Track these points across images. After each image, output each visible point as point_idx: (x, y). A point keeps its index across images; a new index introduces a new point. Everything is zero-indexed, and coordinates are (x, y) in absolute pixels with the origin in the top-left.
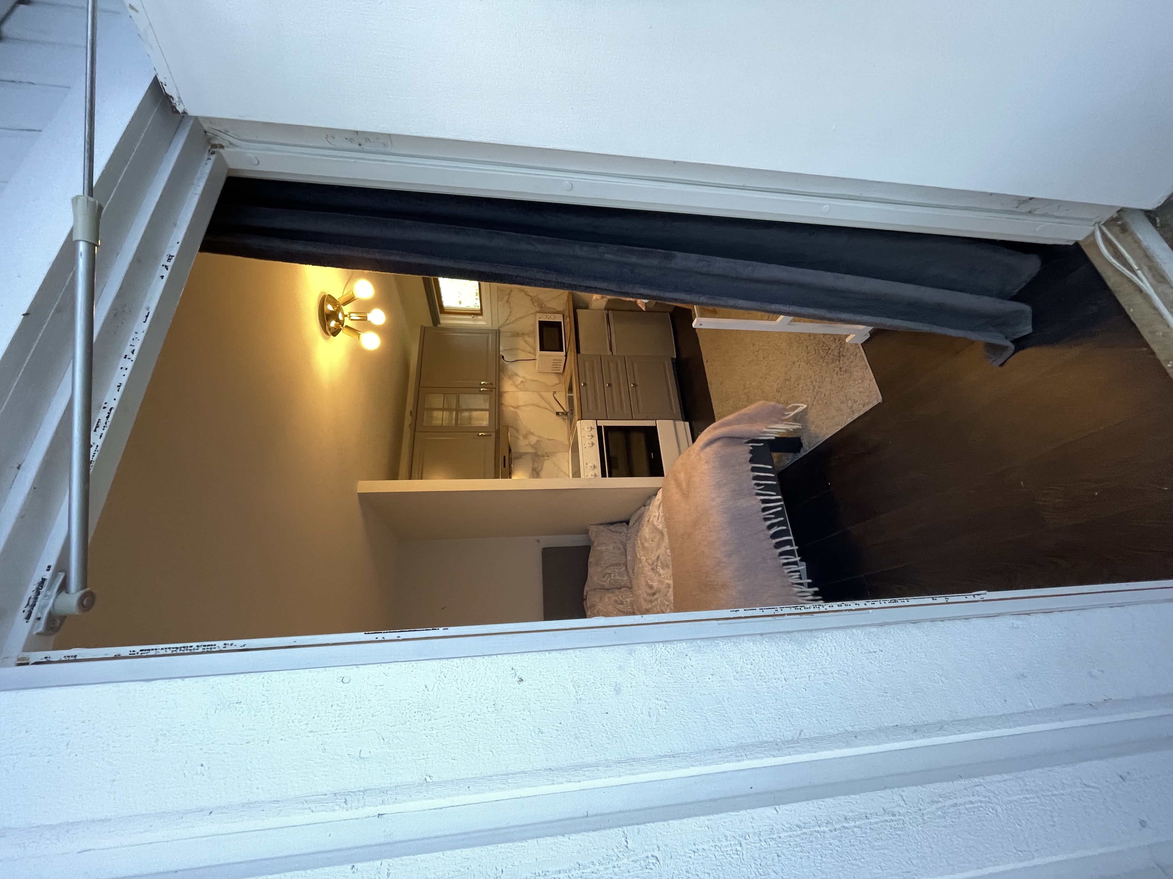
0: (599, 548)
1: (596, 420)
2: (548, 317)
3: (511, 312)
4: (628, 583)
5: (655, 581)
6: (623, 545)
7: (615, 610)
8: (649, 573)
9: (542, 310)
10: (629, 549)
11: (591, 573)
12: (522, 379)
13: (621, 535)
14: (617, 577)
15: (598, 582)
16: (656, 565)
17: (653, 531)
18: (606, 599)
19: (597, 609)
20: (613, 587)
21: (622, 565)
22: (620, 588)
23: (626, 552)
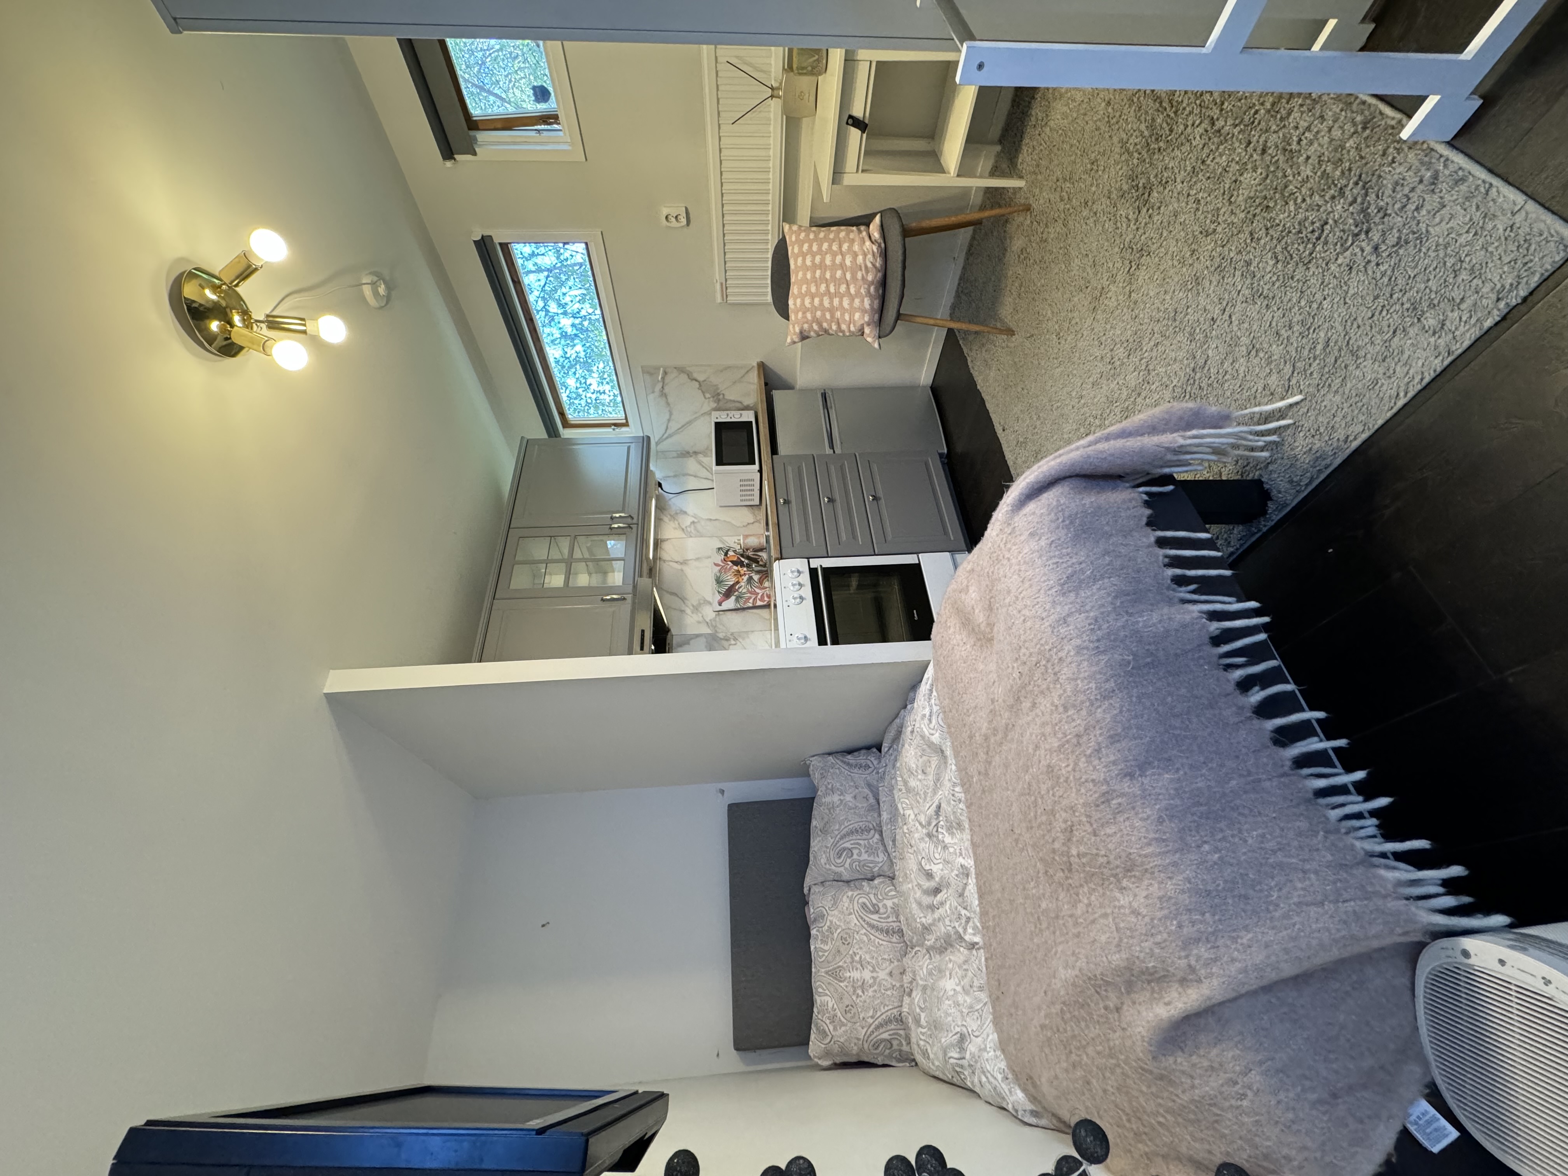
0: (828, 799)
1: (808, 558)
3: (671, 414)
4: (886, 868)
5: (936, 861)
6: (872, 791)
7: (863, 923)
8: (922, 845)
9: (721, 403)
10: (882, 798)
11: (816, 849)
12: (693, 519)
13: (868, 772)
14: (865, 856)
15: (828, 866)
16: (936, 825)
17: (924, 750)
18: (846, 902)
19: (828, 923)
20: (857, 876)
21: (872, 832)
22: (872, 879)
23: (879, 804)
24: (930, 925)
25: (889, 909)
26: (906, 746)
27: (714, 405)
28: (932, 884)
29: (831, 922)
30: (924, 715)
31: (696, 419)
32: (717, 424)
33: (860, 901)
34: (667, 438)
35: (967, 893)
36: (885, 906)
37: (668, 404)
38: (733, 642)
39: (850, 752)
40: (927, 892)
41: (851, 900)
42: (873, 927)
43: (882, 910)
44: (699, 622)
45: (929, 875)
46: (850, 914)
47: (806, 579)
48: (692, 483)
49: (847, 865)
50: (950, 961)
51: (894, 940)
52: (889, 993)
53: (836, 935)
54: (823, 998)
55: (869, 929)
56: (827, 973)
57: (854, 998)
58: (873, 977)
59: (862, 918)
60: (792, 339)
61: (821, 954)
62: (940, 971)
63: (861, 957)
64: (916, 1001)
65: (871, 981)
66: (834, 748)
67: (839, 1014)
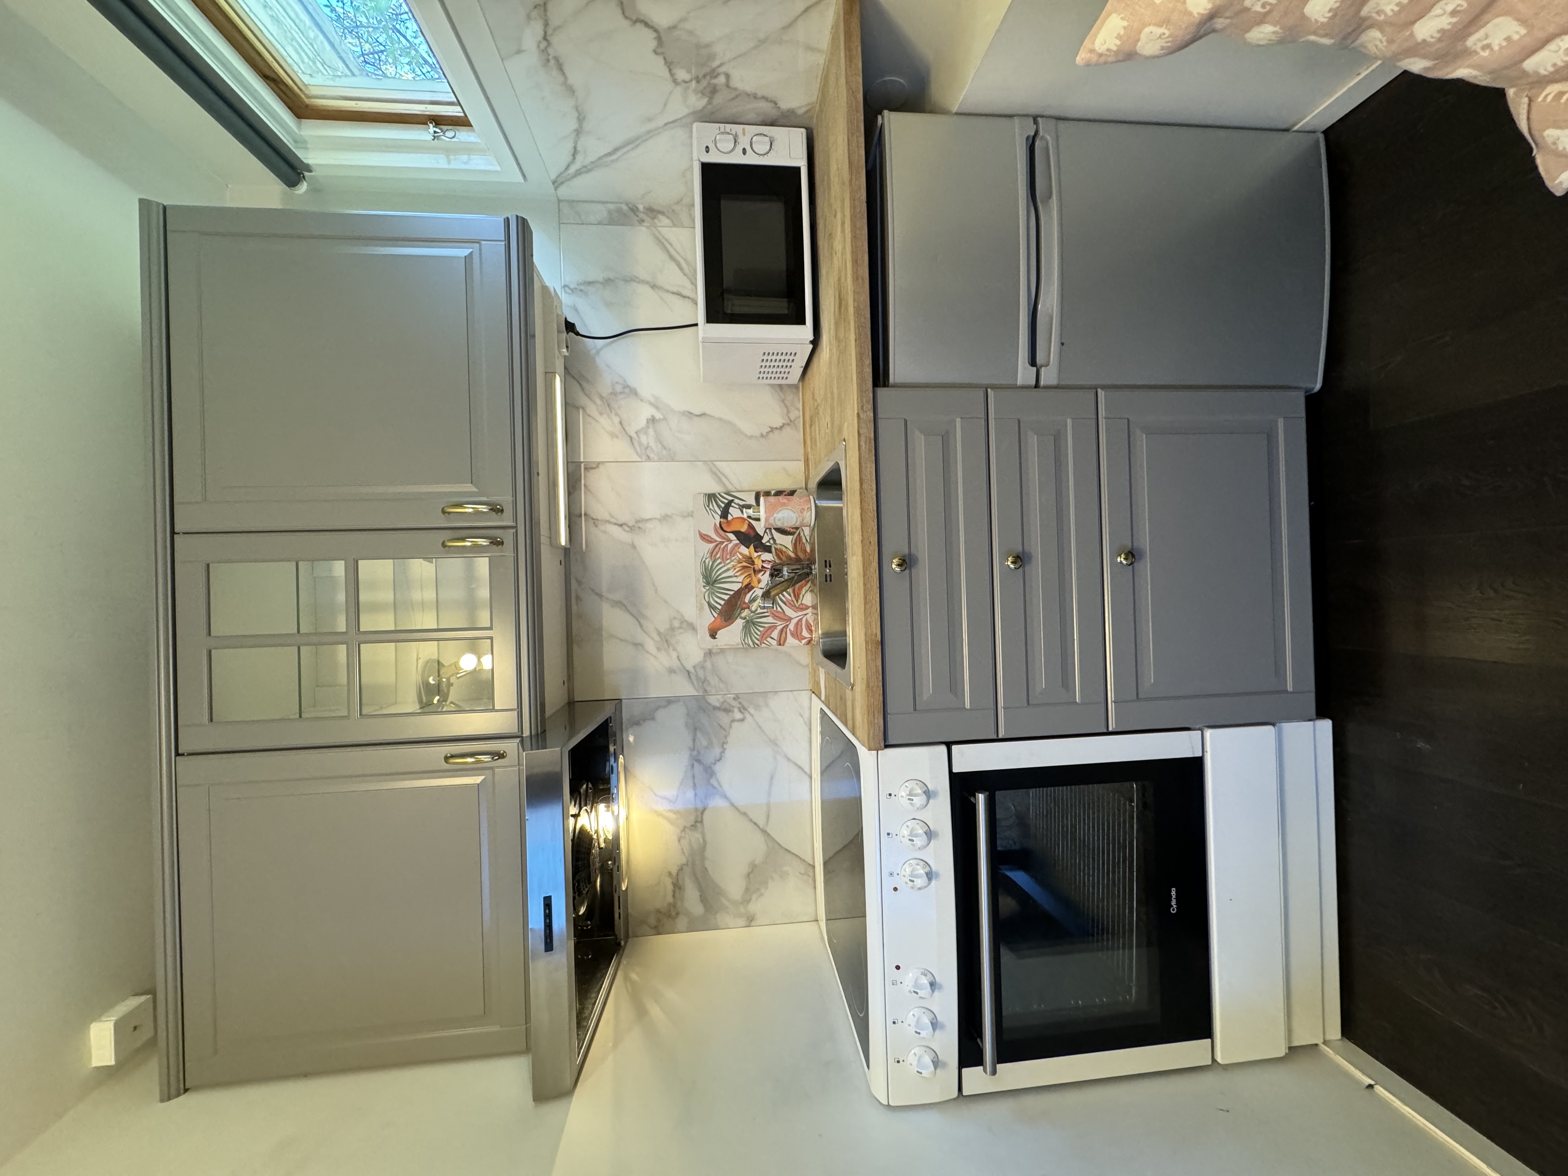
1: (949, 745)
2: (744, 142)
3: (581, 119)
27: (698, 102)
31: (650, 134)
32: (708, 169)
34: (578, 173)
38: (738, 715)
44: (671, 671)
47: (941, 810)
48: (642, 307)
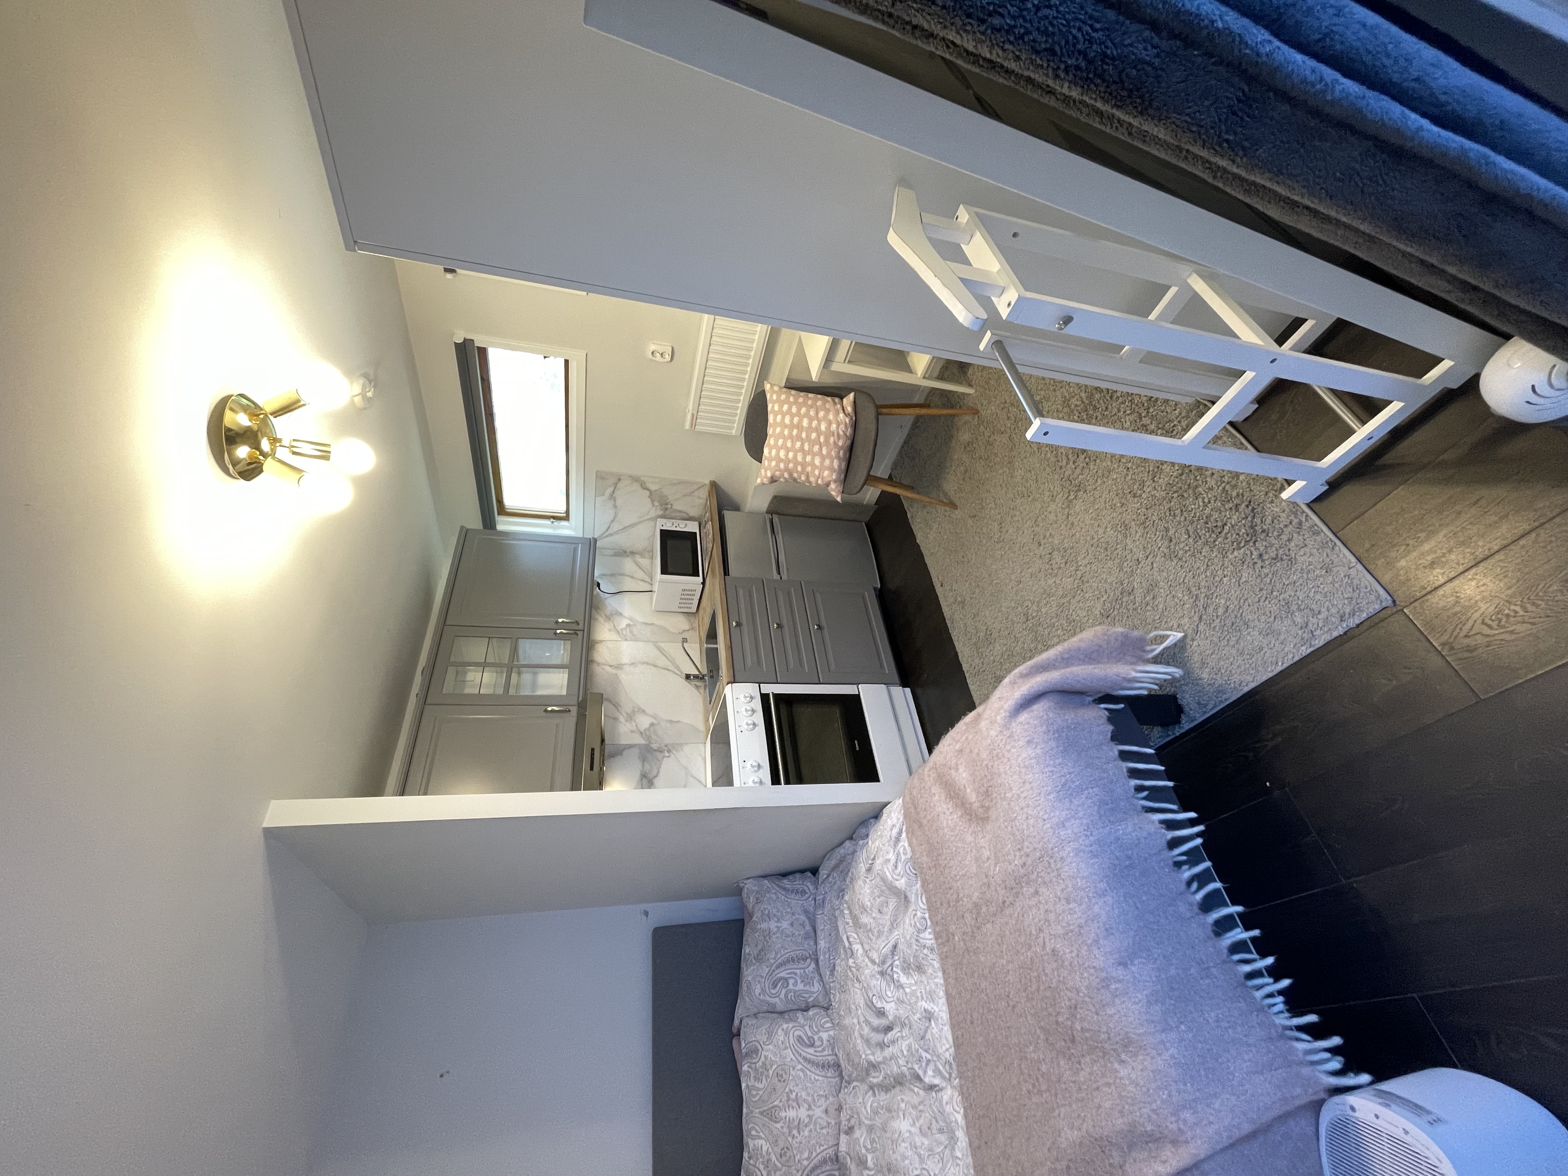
0: (764, 926)
1: (759, 683)
2: (676, 524)
3: (616, 515)
4: (821, 998)
5: (888, 1000)
6: (809, 918)
7: (800, 1058)
8: (874, 982)
9: (667, 513)
10: (820, 927)
11: (750, 978)
12: (628, 622)
13: (804, 898)
14: (800, 986)
15: (762, 997)
16: (892, 965)
17: (882, 891)
18: (780, 1036)
19: (763, 1059)
20: (791, 1006)
21: (809, 960)
22: (806, 1009)
23: (815, 932)
24: (880, 1063)
25: (825, 1042)
26: (860, 882)
27: (660, 513)
28: (884, 1022)
29: (766, 1057)
30: (888, 860)
31: (640, 523)
32: (661, 530)
33: (797, 1033)
34: (606, 537)
35: (928, 1036)
36: (821, 1039)
37: (615, 506)
38: (667, 754)
39: (785, 875)
40: (876, 1030)
41: (786, 1033)
42: (809, 1061)
43: (818, 1043)
44: (632, 732)
45: (881, 1013)
46: (786, 1048)
47: (758, 705)
48: (629, 584)
49: (782, 996)
50: (903, 1100)
51: (829, 1074)
52: (824, 1131)
53: (771, 1072)
54: (756, 1142)
55: (805, 1064)
56: (761, 1113)
57: (790, 1139)
58: (809, 1116)
59: (798, 1052)
60: (762, 480)
61: (754, 1093)
62: (889, 1110)
63: (797, 1095)
64: (862, 1141)
65: (807, 1120)
66: (768, 870)
67: (774, 1158)
